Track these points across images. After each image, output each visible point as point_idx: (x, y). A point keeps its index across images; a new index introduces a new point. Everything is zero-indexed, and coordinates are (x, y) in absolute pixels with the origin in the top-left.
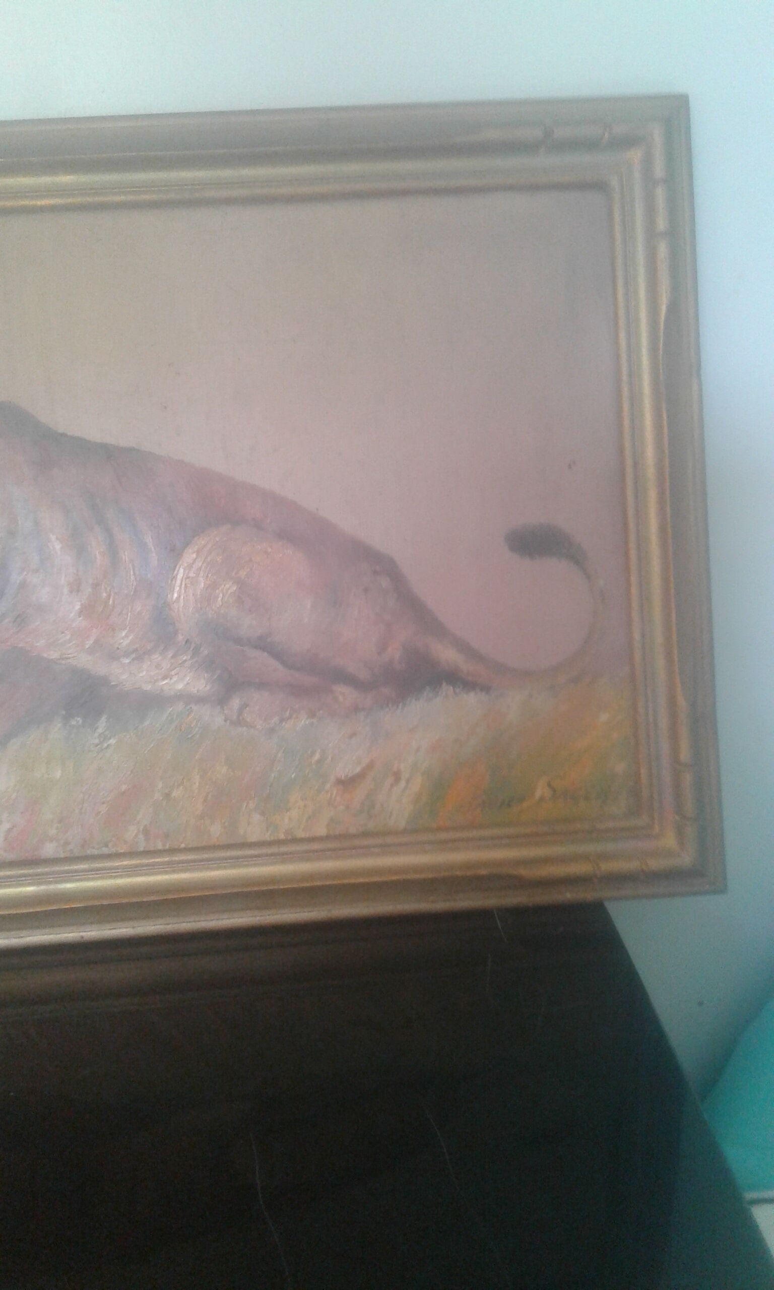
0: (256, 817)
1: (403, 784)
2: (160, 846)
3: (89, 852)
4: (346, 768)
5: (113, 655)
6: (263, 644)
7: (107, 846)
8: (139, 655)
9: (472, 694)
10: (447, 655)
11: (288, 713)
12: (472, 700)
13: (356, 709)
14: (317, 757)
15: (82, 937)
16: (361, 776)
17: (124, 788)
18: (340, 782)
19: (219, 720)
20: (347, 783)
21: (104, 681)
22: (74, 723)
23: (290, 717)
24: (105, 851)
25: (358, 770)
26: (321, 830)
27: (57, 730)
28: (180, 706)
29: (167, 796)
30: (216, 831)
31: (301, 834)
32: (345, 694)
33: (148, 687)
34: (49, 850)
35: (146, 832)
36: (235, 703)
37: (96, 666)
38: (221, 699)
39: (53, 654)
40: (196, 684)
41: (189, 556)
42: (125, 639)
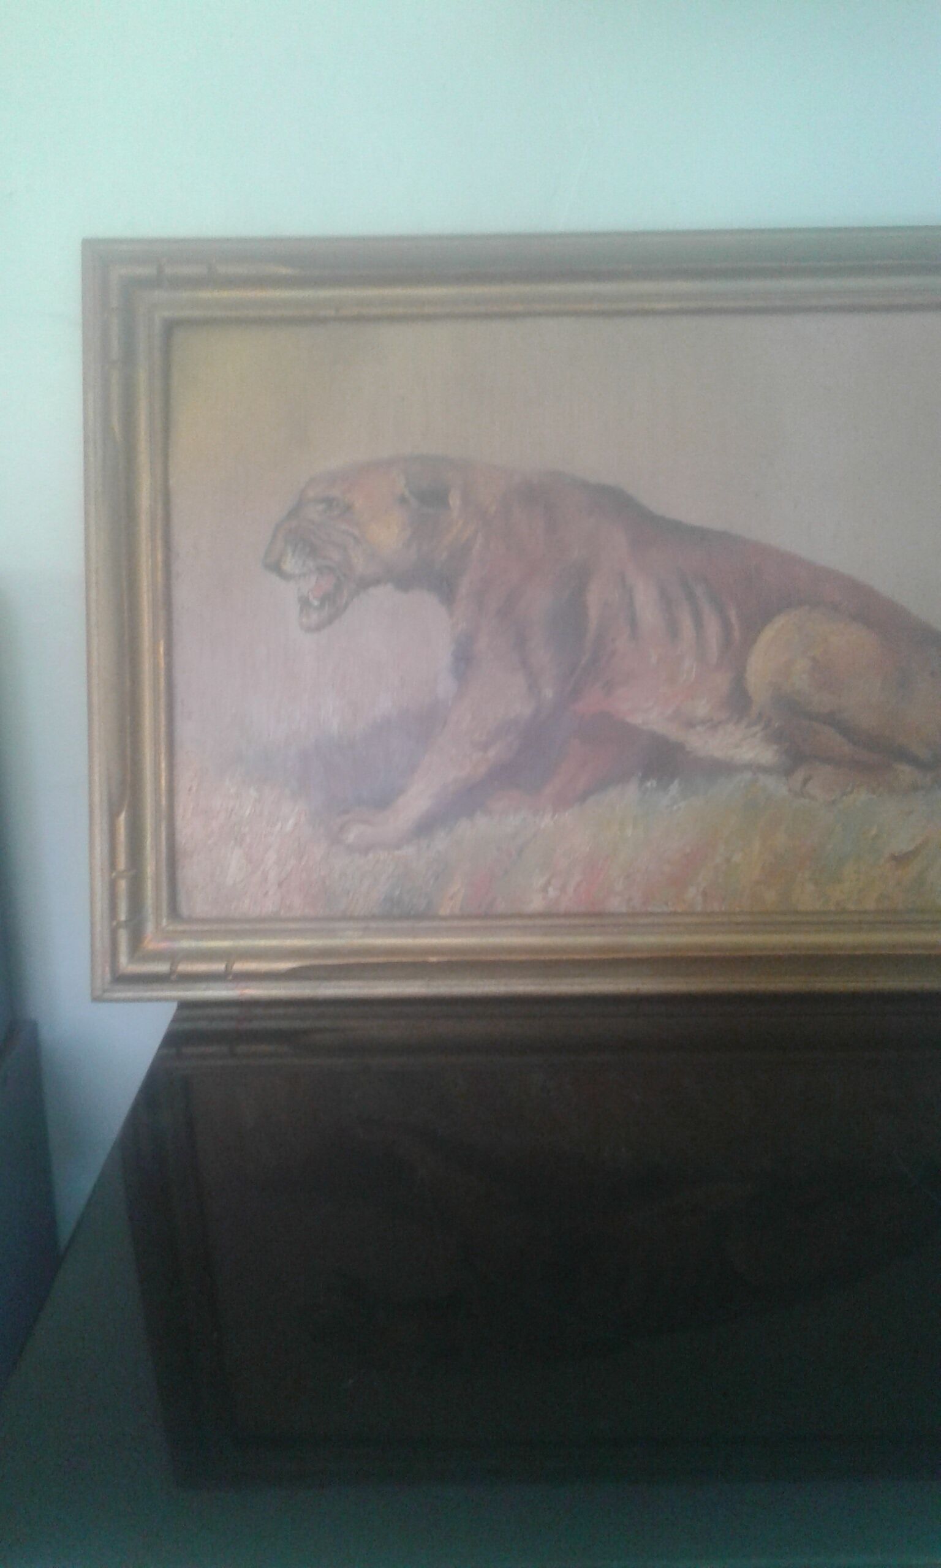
0: (811, 887)
3: (650, 909)
4: (901, 844)
5: (690, 724)
6: (831, 719)
7: (666, 904)
8: (713, 725)
11: (849, 789)
13: (915, 788)
14: (874, 832)
16: (914, 854)
17: (689, 850)
18: (894, 858)
19: (783, 791)
20: (901, 860)
21: (680, 747)
22: (649, 784)
23: (851, 792)
24: (665, 909)
25: (911, 848)
26: (870, 905)
27: (632, 793)
28: (748, 776)
29: (728, 860)
30: (770, 896)
31: (851, 907)
32: (906, 773)
33: (718, 754)
34: (615, 904)
35: (705, 894)
36: (800, 775)
37: (673, 732)
38: (788, 772)
39: (637, 719)
40: (767, 755)
41: (769, 633)
42: (702, 708)
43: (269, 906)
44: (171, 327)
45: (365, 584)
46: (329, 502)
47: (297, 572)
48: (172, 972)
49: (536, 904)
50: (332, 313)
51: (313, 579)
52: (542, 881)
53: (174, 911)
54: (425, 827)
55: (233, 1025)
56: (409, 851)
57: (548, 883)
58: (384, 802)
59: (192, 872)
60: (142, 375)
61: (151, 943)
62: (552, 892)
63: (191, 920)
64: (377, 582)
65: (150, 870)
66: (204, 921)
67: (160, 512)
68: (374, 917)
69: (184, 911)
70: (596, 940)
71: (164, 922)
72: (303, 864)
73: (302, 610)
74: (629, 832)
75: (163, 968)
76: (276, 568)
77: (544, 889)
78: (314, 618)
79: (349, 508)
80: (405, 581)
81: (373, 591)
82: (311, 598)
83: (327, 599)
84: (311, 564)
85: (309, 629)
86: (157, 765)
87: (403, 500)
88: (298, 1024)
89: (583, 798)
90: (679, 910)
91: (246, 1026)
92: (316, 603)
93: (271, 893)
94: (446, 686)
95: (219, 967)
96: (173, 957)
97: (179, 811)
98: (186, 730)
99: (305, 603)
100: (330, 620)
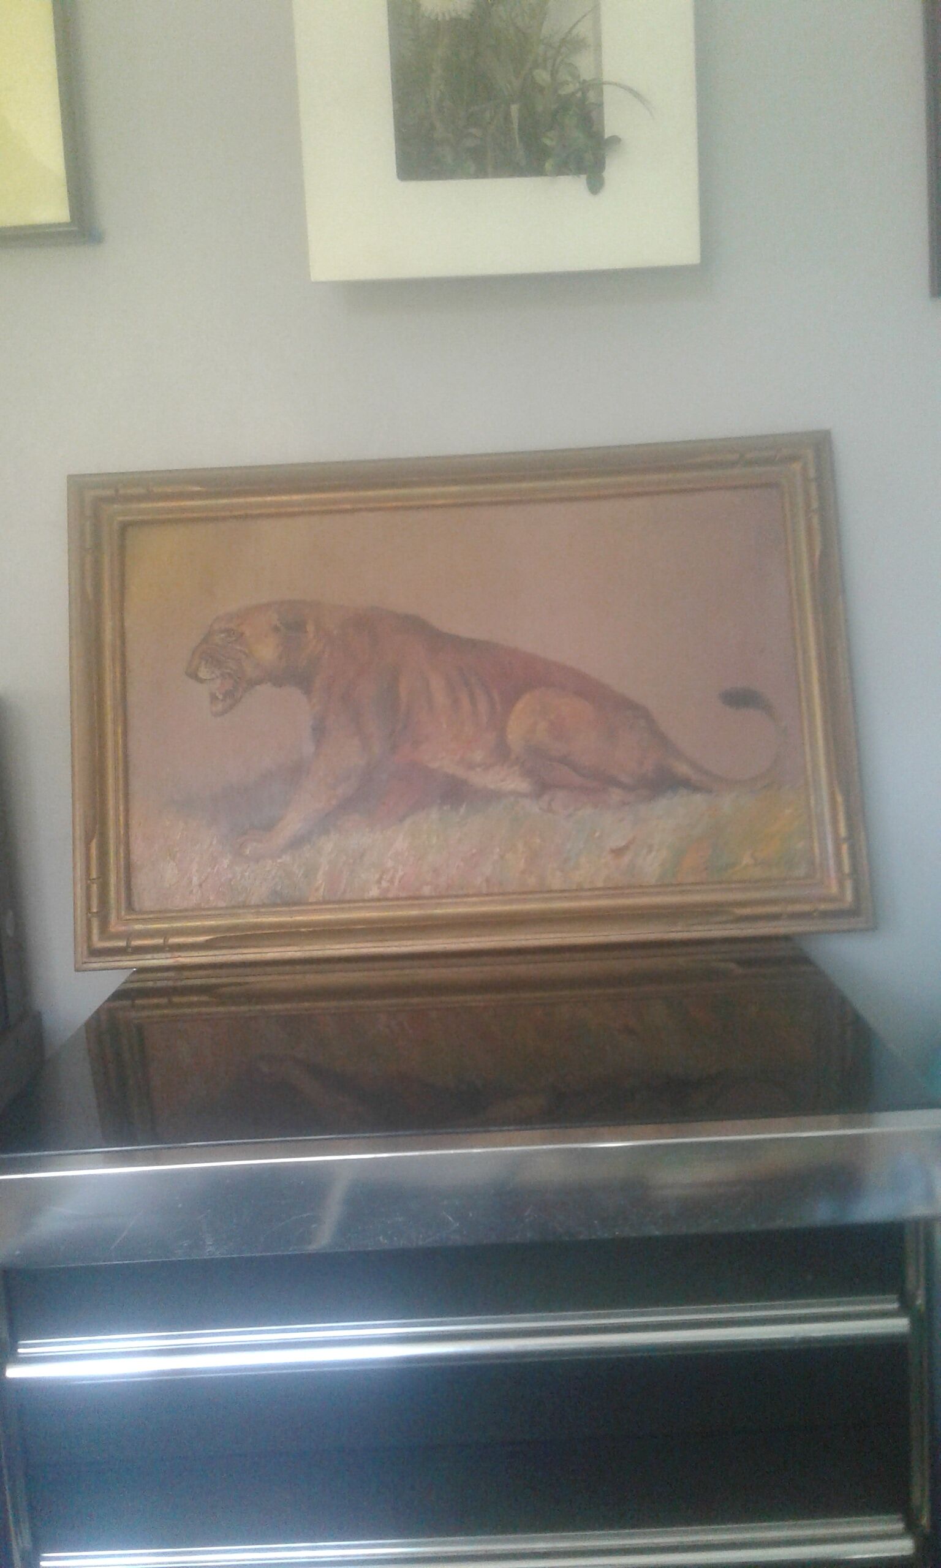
0: (558, 874)
1: (654, 854)
2: (496, 890)
3: (453, 892)
4: (616, 841)
5: (471, 766)
6: (564, 760)
7: (462, 888)
8: (487, 767)
9: (698, 795)
10: (683, 769)
11: (579, 806)
12: (698, 798)
14: (598, 834)
15: (446, 948)
16: (626, 848)
17: (474, 851)
18: (613, 851)
19: (536, 809)
20: (618, 852)
21: (465, 782)
22: (445, 808)
24: (461, 892)
25: (623, 843)
26: (599, 883)
27: (434, 814)
29: (502, 857)
30: (532, 881)
31: (587, 884)
32: (616, 794)
33: (492, 787)
34: (426, 890)
35: (488, 880)
36: (546, 798)
37: (460, 772)
38: (538, 795)
39: (435, 765)
40: (522, 785)
41: (520, 705)
42: (478, 756)
43: (194, 900)
44: (124, 527)
45: (253, 683)
46: (229, 631)
47: (209, 678)
48: (128, 946)
49: (374, 892)
50: (228, 514)
51: (219, 681)
52: (377, 876)
53: (130, 907)
54: (297, 843)
55: (170, 983)
56: (286, 858)
57: (381, 878)
58: (269, 826)
59: (142, 880)
60: (106, 560)
61: (115, 927)
62: (384, 884)
63: (141, 912)
64: (260, 682)
65: (113, 880)
66: (152, 912)
67: (118, 642)
68: (264, 905)
69: (137, 906)
70: (414, 912)
71: (123, 913)
72: (215, 870)
73: (212, 703)
74: (434, 841)
75: (122, 944)
76: (194, 676)
77: (379, 882)
78: (220, 707)
79: (242, 634)
80: (278, 679)
81: (258, 687)
82: (217, 694)
83: (228, 694)
84: (218, 672)
85: (216, 715)
86: (117, 809)
87: (276, 629)
88: (213, 981)
89: (401, 820)
90: (471, 893)
91: (179, 984)
92: (221, 697)
93: (194, 891)
94: (309, 748)
95: (160, 941)
96: (129, 936)
97: (132, 839)
98: (136, 785)
99: (213, 698)
100: (231, 707)
